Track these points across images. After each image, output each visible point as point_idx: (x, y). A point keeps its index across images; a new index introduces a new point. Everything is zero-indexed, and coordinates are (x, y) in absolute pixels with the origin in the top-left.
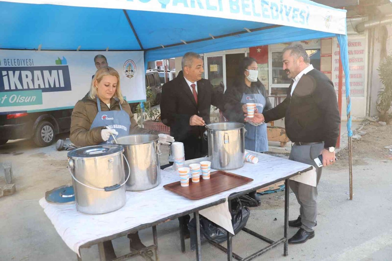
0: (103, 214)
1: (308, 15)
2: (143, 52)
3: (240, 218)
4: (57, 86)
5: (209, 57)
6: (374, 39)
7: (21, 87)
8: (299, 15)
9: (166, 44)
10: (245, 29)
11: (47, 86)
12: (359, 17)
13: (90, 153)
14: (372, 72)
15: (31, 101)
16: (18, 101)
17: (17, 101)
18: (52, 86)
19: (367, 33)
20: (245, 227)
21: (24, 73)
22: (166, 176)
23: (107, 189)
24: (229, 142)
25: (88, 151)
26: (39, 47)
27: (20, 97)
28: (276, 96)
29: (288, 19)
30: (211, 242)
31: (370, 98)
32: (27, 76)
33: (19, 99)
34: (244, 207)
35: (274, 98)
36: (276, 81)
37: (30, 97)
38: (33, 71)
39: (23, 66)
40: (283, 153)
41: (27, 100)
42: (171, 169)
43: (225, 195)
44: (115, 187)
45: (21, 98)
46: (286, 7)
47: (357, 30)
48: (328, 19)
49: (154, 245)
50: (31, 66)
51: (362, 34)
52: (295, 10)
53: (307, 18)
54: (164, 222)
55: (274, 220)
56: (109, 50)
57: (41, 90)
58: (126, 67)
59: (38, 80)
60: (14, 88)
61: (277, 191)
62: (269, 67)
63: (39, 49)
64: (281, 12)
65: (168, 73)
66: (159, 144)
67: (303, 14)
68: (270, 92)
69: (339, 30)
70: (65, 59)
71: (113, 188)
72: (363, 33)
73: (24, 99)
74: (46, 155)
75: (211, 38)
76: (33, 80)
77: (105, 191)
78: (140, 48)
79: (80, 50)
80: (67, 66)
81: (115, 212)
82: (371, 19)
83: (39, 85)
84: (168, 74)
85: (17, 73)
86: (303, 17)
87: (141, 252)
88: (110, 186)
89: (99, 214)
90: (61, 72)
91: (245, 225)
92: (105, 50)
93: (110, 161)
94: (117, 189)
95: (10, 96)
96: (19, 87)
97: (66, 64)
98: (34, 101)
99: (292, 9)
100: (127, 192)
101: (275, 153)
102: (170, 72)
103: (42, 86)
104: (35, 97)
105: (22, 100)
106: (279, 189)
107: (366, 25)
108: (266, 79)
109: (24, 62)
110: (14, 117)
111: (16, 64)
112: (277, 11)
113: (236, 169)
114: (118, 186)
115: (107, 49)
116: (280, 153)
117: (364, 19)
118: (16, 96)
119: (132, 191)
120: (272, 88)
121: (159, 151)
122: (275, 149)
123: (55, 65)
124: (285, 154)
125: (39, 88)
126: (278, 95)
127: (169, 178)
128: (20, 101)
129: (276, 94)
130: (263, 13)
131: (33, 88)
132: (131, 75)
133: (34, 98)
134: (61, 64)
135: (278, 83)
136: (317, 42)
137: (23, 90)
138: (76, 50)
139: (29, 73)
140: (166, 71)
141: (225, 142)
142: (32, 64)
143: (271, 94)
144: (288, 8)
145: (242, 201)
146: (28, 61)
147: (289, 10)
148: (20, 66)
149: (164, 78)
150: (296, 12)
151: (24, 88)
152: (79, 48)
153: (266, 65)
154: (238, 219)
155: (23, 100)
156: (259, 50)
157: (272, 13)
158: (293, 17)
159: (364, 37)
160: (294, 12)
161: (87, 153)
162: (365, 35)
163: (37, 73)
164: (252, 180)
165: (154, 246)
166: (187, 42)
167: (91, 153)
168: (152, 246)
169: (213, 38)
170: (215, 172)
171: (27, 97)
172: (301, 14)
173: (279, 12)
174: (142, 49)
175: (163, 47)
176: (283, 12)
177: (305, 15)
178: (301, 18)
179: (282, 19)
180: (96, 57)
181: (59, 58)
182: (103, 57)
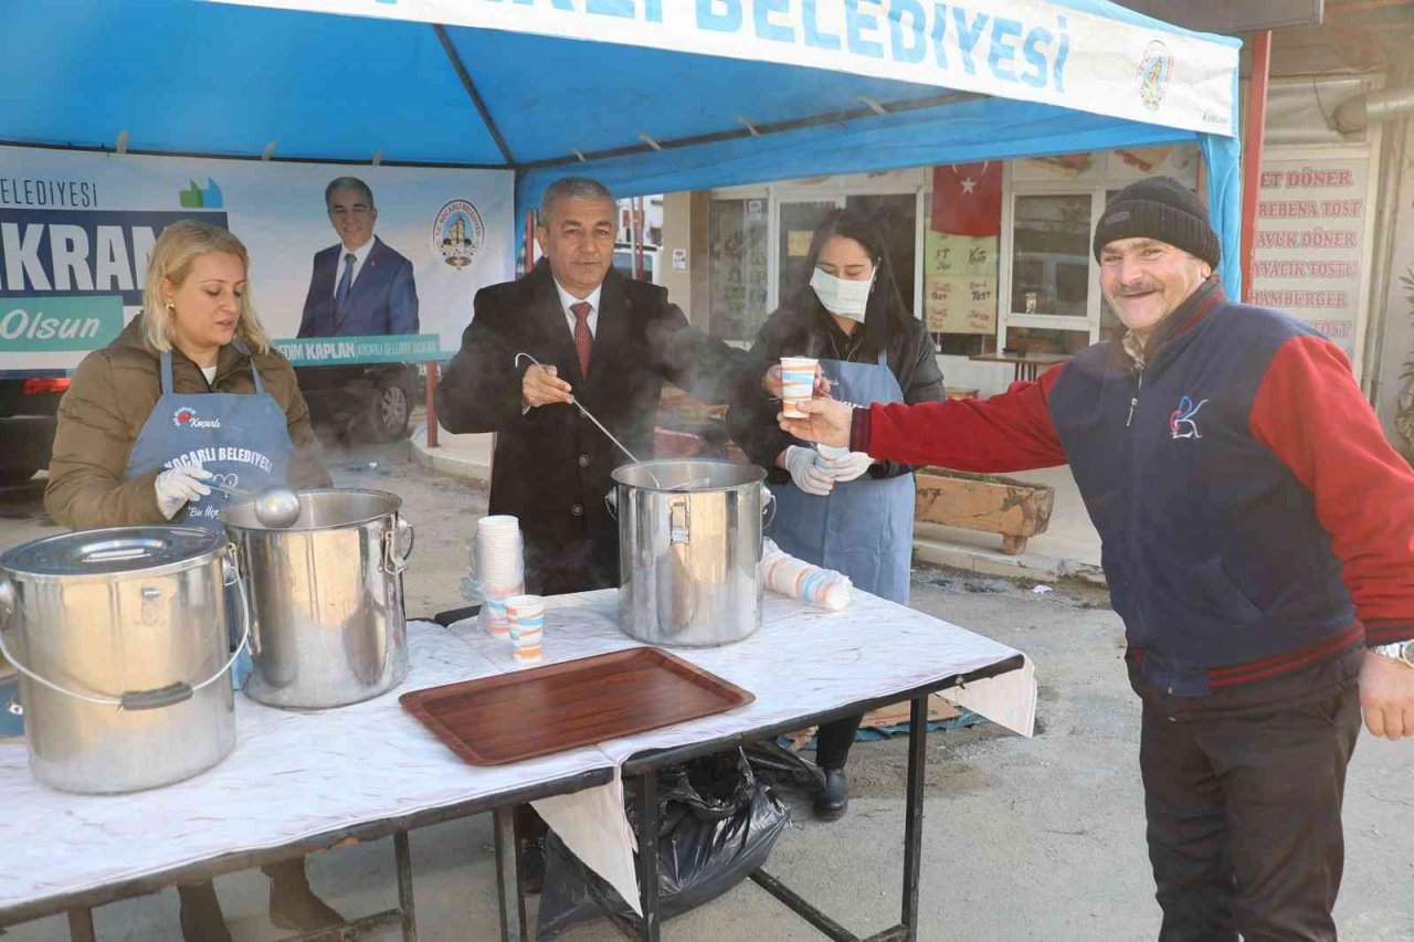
0: (118, 794)
1: (1064, 50)
2: (512, 173)
3: (743, 828)
5: (785, 200)
6: (1401, 163)
7: (47, 281)
8: (1019, 53)
9: (589, 149)
10: (862, 102)
12: (1348, 74)
13: (93, 556)
14: (1386, 288)
15: (82, 335)
16: (35, 336)
17: (30, 335)
19: (1375, 138)
20: (764, 867)
21: (59, 233)
22: (439, 653)
23: (132, 700)
25: (86, 549)
26: (122, 139)
27: (42, 319)
28: (1021, 359)
29: (969, 65)
30: (615, 918)
31: (1374, 384)
32: (70, 245)
33: (39, 327)
34: (768, 788)
35: (1013, 366)
36: (1031, 302)
37: (78, 321)
38: (96, 229)
39: (58, 206)
40: (1007, 579)
41: (65, 332)
42: (473, 629)
44: (176, 693)
45: (44, 324)
46: (959, 14)
47: (1338, 124)
48: (1155, 71)
49: (401, 910)
50: (86, 209)
51: (1358, 140)
52: (1001, 28)
53: (1059, 64)
56: (383, 163)
57: (119, 299)
58: (443, 225)
59: (112, 259)
60: (21, 287)
61: (949, 725)
62: (1005, 253)
63: (118, 148)
64: (938, 34)
65: (645, 252)
67: (1039, 47)
68: (1001, 343)
69: (1205, 118)
70: (218, 188)
71: (159, 697)
72: (1362, 137)
73: (57, 329)
75: (744, 133)
76: (92, 261)
77: (122, 709)
78: (501, 159)
79: (272, 159)
80: (224, 216)
81: (166, 791)
82: (1393, 86)
83: (114, 279)
84: (650, 258)
85: (35, 231)
86: (1038, 59)
87: (343, 934)
88: (148, 688)
89: (104, 794)
91: (763, 859)
92: (369, 162)
93: (149, 593)
94: (176, 701)
95: (9, 312)
96: (40, 282)
97: (220, 206)
98: (92, 335)
99: (989, 27)
101: (980, 574)
102: (654, 249)
103: (125, 284)
104: (97, 322)
105: (47, 332)
106: (957, 718)
107: (1374, 108)
108: (988, 293)
109: (62, 192)
110: (48, 388)
111: (33, 197)
112: (918, 27)
114: (183, 691)
115: (377, 160)
116: (996, 578)
117: (1369, 84)
118: (25, 315)
119: (283, 708)
120: (1010, 330)
121: (393, 559)
122: (982, 559)
123: (175, 205)
124: (1018, 583)
125: (115, 289)
126: (1029, 358)
127: (446, 663)
128: (39, 335)
129: (1022, 353)
130: (853, 36)
131: (92, 288)
132: (463, 258)
133: (93, 325)
134: (201, 205)
135: (1041, 309)
136: (1185, 164)
137: (54, 293)
138: (259, 158)
139: (78, 234)
140: (637, 247)
141: (674, 540)
142: (92, 203)
143: (1006, 351)
144: (971, 18)
145: (755, 767)
146: (76, 189)
147: (974, 26)
148: (48, 207)
149: (630, 270)
150: (1006, 39)
151: (58, 287)
152: (270, 148)
153: (990, 241)
154: (730, 835)
155: (53, 332)
156: (968, 186)
157: (896, 38)
158: (994, 58)
159: (1364, 154)
160: (996, 35)
161: (83, 555)
162: (1370, 145)
163: (109, 235)
164: (750, 700)
165: (399, 913)
166: (663, 144)
167: (96, 558)
168: (393, 912)
169: (754, 132)
170: (633, 653)
171: (68, 321)
172: (1029, 44)
173: (927, 37)
174: (511, 164)
175: (581, 157)
176: (945, 34)
177: (1050, 51)
178: (1030, 61)
179: (942, 60)
180: (334, 186)
181: (193, 185)
182: (360, 186)
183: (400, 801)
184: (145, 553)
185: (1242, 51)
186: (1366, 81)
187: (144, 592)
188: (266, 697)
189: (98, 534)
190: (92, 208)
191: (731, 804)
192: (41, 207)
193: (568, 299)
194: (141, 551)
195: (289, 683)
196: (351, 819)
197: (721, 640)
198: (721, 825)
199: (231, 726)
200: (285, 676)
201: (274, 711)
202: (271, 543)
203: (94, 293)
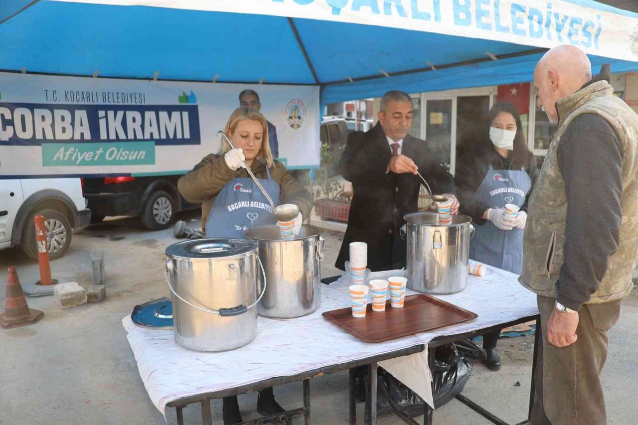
0: (215, 352)
1: (599, 30)
2: (318, 87)
3: (454, 376)
4: (179, 136)
5: (429, 99)
7: (125, 135)
8: (580, 32)
9: (356, 76)
10: (487, 55)
11: (164, 136)
13: (202, 250)
15: (138, 158)
16: (119, 158)
17: (117, 159)
18: (171, 136)
20: (461, 393)
21: (130, 115)
22: (330, 296)
23: (224, 312)
24: (441, 247)
25: (198, 247)
26: (155, 74)
27: (122, 151)
29: (560, 38)
30: (400, 414)
32: (134, 120)
33: (121, 155)
34: (463, 358)
36: (541, 144)
37: (136, 152)
38: (144, 113)
39: (129, 103)
41: (131, 157)
43: (425, 338)
44: (239, 310)
45: (123, 154)
46: (557, 16)
49: (305, 408)
50: (140, 104)
52: (574, 21)
53: (597, 36)
54: (313, 376)
55: (515, 385)
56: (264, 83)
57: (153, 143)
58: (289, 110)
59: (151, 125)
60: (114, 138)
61: (527, 334)
62: (530, 121)
63: (154, 78)
64: (547, 25)
65: (362, 123)
66: (320, 243)
67: (588, 29)
70: (194, 94)
71: (235, 311)
73: (128, 156)
74: (156, 244)
75: (429, 69)
76: (143, 126)
77: (220, 315)
78: (313, 81)
79: (217, 82)
80: (196, 107)
81: (235, 352)
83: (151, 134)
84: (362, 125)
85: (120, 114)
86: (588, 34)
87: (280, 418)
88: (229, 307)
89: (209, 352)
90: (186, 114)
91: (461, 389)
92: (258, 83)
93: (232, 266)
94: (240, 314)
95: (109, 148)
96: (122, 136)
97: (195, 102)
98: (142, 158)
99: (569, 21)
100: (259, 318)
102: (364, 121)
103: (156, 136)
104: (144, 152)
105: (124, 157)
106: (530, 331)
109: (131, 97)
110: (114, 181)
111: (120, 100)
112: (540, 22)
113: (451, 294)
114: (243, 309)
115: (261, 81)
118: (116, 150)
119: (270, 318)
121: (319, 253)
123: (177, 103)
125: (152, 139)
127: (335, 300)
128: (121, 158)
130: (514, 27)
131: (142, 138)
132: (297, 125)
133: (143, 154)
134: (187, 102)
136: (619, 79)
137: (127, 140)
138: (211, 82)
139: (137, 115)
140: (358, 120)
141: (435, 247)
142: (143, 102)
144: (561, 17)
145: (458, 349)
146: (137, 96)
147: (563, 21)
148: (126, 103)
150: (576, 26)
151: (129, 138)
152: (217, 77)
153: (524, 116)
154: (449, 379)
155: (126, 157)
156: (514, 91)
157: (531, 27)
158: (570, 35)
160: (571, 24)
161: (198, 250)
163: (150, 115)
164: (476, 316)
165: (304, 410)
166: (391, 75)
167: (204, 251)
168: (301, 409)
169: (433, 68)
170: (415, 297)
171: (132, 152)
172: (584, 29)
173: (543, 26)
174: (317, 83)
175: (351, 81)
176: (550, 26)
177: (594, 31)
178: (585, 35)
179: (549, 37)
180: (243, 94)
181: (184, 93)
182: (254, 93)
183: (339, 357)
184: (224, 249)
187: (230, 266)
188: (264, 313)
189: (199, 241)
190: (143, 104)
191: (449, 365)
192: (123, 104)
193: (391, 142)
194: (222, 248)
195: (273, 307)
196: (321, 365)
197: (452, 292)
198: (445, 374)
199: (256, 323)
200: (272, 304)
201: (268, 319)
202: (269, 246)
203: (144, 140)
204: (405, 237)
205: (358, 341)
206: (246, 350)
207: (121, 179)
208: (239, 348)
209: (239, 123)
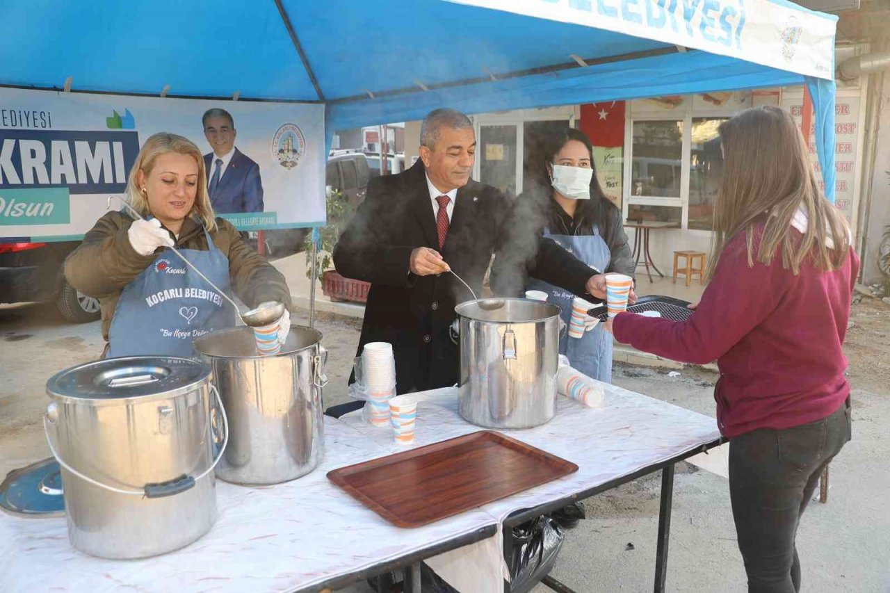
1: (742, 22)
2: (323, 106)
3: (539, 549)
4: (108, 179)
5: (484, 124)
6: (880, 99)
7: (18, 178)
8: (717, 23)
9: (378, 90)
10: (572, 59)
11: (83, 180)
12: (848, 44)
13: (114, 381)
14: (871, 179)
15: (42, 213)
16: (10, 214)
17: (6, 214)
18: (96, 180)
19: (864, 84)
20: (549, 574)
21: (26, 146)
22: (341, 439)
23: (153, 490)
24: (515, 355)
26: (67, 83)
27: (15, 203)
28: (640, 225)
29: (690, 31)
31: (864, 239)
32: (33, 154)
33: (12, 209)
34: (551, 520)
35: (634, 229)
36: (639, 189)
37: (39, 205)
38: (50, 143)
39: (25, 127)
40: (651, 367)
41: (30, 212)
42: (359, 418)
44: (181, 483)
45: (16, 207)
47: (841, 74)
48: (790, 36)
50: (43, 129)
51: (853, 85)
52: (709, 6)
53: (739, 30)
55: (627, 549)
56: (240, 99)
57: (67, 190)
58: (279, 140)
59: (62, 163)
62: (626, 157)
63: (65, 89)
64: (672, 9)
65: (388, 159)
66: (320, 357)
67: (728, 19)
68: (625, 215)
69: (817, 67)
70: (131, 116)
71: (171, 487)
72: (855, 83)
73: (25, 210)
75: (487, 79)
76: (48, 164)
77: (145, 497)
78: (315, 96)
79: (167, 96)
80: (136, 133)
82: (875, 51)
83: (63, 176)
84: (390, 162)
85: (9, 144)
86: (727, 27)
88: (161, 480)
89: (130, 560)
90: (118, 146)
91: (549, 568)
92: (231, 99)
93: (163, 411)
96: (13, 179)
97: (134, 127)
98: (49, 213)
99: (701, 4)
101: (632, 364)
102: (393, 156)
103: (71, 180)
104: (52, 205)
105: (18, 212)
107: (864, 65)
108: (617, 183)
109: (27, 118)
110: (11, 249)
111: (8, 121)
112: (661, 4)
113: (532, 428)
114: (188, 482)
115: (236, 97)
116: (643, 367)
117: (860, 50)
119: (241, 484)
120: (630, 207)
121: (319, 375)
122: (633, 355)
123: (103, 127)
124: (658, 370)
125: (64, 183)
126: (644, 224)
127: (348, 446)
128: (13, 214)
129: (640, 220)
130: (625, 9)
131: (48, 182)
132: (291, 162)
133: (49, 207)
134: (121, 127)
135: (645, 193)
136: (743, 101)
137: (23, 186)
138: (158, 96)
139: (39, 146)
140: (383, 155)
141: (506, 356)
142: (48, 125)
143: (628, 220)
146: (37, 116)
148: (18, 127)
149: (379, 170)
150: (711, 13)
151: (25, 182)
152: (166, 88)
153: (618, 150)
154: (531, 554)
155: (22, 212)
156: (603, 115)
157: (649, 10)
158: (703, 26)
159: (857, 94)
160: (705, 10)
161: (107, 379)
162: (860, 89)
163: (60, 147)
164: (575, 468)
166: (429, 87)
167: (118, 383)
169: (493, 78)
170: (476, 436)
171: (32, 205)
172: (723, 18)
173: (666, 9)
174: (321, 99)
175: (372, 96)
176: (676, 9)
177: (735, 23)
178: (723, 28)
179: (675, 28)
180: (208, 115)
181: (115, 113)
182: (225, 114)
183: (355, 558)
184: (152, 378)
185: (838, 24)
186: (857, 48)
187: (160, 409)
188: (230, 477)
190: (47, 128)
191: (530, 533)
192: (14, 128)
194: (149, 376)
196: (324, 575)
198: (524, 547)
199: (214, 500)
202: (234, 366)
203: (50, 186)
204: (458, 340)
205: (387, 525)
206: (195, 551)
207: (21, 245)
208: (185, 547)
209: (158, 160)
